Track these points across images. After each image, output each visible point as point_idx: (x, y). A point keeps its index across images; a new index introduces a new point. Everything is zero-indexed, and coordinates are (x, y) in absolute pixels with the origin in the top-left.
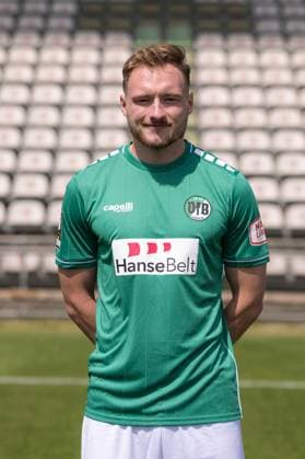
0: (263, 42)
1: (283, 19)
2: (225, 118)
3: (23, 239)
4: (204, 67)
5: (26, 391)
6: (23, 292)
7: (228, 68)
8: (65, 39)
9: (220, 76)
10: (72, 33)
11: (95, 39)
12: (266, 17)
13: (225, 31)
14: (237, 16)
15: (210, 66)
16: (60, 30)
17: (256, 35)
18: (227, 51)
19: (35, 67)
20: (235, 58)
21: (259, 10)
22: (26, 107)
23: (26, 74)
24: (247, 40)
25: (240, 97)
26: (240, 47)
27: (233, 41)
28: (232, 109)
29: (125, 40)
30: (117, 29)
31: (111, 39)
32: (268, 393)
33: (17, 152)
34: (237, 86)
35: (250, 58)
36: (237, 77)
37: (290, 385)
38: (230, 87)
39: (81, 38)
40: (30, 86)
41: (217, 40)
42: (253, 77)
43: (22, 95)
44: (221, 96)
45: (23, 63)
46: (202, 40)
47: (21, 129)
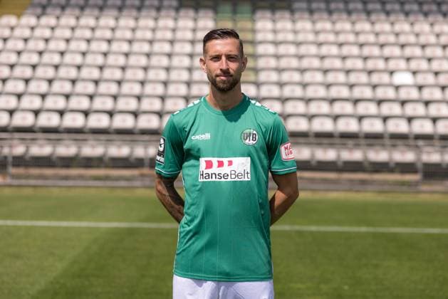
0: (297, 15)
1: (309, 1)
2: (273, 63)
3: (146, 137)
4: (260, 31)
5: (149, 231)
6: (146, 171)
7: (275, 32)
8: (173, 13)
9: (270, 37)
10: (177, 9)
11: (191, 13)
13: (273, 9)
15: (264, 31)
16: (170, 7)
17: (292, 11)
18: (274, 21)
19: (154, 30)
20: (280, 25)
22: (148, 55)
23: (149, 35)
24: (287, 14)
25: (282, 49)
26: (282, 18)
27: (278, 14)
28: (278, 57)
29: (210, 14)
30: (206, 7)
31: (202, 13)
32: (300, 233)
33: (142, 83)
34: (281, 43)
35: (289, 25)
36: (280, 37)
37: (314, 228)
38: (276, 43)
39: (182, 12)
40: (151, 42)
41: (268, 14)
42: (290, 37)
43: (146, 48)
44: (271, 49)
45: (146, 28)
46: (259, 14)
47: (145, 69)
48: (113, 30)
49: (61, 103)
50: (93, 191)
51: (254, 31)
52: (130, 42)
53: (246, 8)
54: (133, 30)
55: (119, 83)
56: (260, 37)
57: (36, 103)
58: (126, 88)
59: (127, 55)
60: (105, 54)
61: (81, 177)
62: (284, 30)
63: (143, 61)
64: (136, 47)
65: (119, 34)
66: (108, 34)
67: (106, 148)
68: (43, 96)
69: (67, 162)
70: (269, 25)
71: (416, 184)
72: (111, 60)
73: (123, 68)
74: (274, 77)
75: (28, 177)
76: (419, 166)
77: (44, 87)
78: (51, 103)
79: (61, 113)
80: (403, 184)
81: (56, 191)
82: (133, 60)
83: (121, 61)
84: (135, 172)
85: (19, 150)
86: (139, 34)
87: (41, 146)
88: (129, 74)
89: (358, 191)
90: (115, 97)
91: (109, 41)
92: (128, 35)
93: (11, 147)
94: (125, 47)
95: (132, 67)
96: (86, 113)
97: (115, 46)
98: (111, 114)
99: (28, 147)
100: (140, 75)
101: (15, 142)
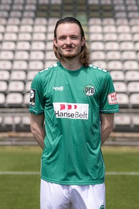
0: (119, 22)
1: (127, 12)
2: (102, 56)
3: (13, 110)
4: (92, 33)
5: (17, 177)
6: (13, 134)
7: (103, 34)
8: (31, 21)
9: (100, 37)
10: (34, 19)
11: (44, 21)
12: (120, 11)
13: (102, 17)
15: (96, 33)
16: (29, 17)
17: (115, 19)
18: (103, 26)
19: (17, 34)
20: (106, 29)
21: (117, 8)
22: (14, 51)
23: (14, 37)
24: (112, 21)
25: (109, 46)
26: (109, 24)
27: (106, 21)
28: (106, 51)
30: (54, 17)
31: (51, 21)
32: (123, 177)
33: (10, 71)
34: (107, 41)
35: (113, 29)
36: (107, 37)
37: (133, 173)
38: (105, 42)
39: (38, 21)
40: (15, 42)
41: (98, 21)
42: (114, 37)
43: (12, 46)
44: (101, 46)
45: (12, 32)
46: (92, 21)
47: (12, 61)
51: (89, 33)
52: (1, 42)
54: (3, 34)
56: (92, 37)
62: (110, 33)
63: (10, 56)
64: (5, 46)
70: (99, 29)
74: (104, 65)
82: (3, 55)
84: (6, 135)
86: (7, 37)
100: (8, 65)
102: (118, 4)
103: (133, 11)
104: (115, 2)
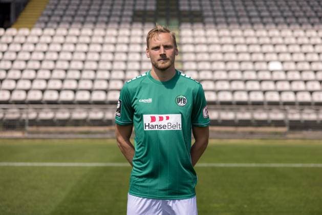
0: (207, 26)
1: (215, 17)
2: (192, 57)
4: (184, 37)
7: (193, 37)
8: (128, 26)
9: (190, 40)
10: (131, 23)
11: (140, 25)
12: (208, 16)
13: (192, 22)
14: (197, 16)
15: (186, 36)
16: (126, 22)
17: (204, 24)
18: (193, 30)
19: (117, 37)
20: (196, 33)
21: (205, 14)
22: (113, 53)
23: (113, 40)
24: (201, 26)
25: (198, 48)
26: (198, 28)
27: (195, 26)
28: (195, 53)
29: (152, 26)
30: (149, 21)
31: (147, 25)
34: (197, 44)
35: (202, 32)
36: (197, 40)
38: (194, 44)
39: (135, 25)
40: (115, 44)
41: (189, 25)
42: (203, 40)
43: (112, 48)
44: (191, 48)
45: (111, 36)
46: (183, 26)
47: (112, 62)
48: (91, 37)
49: (58, 85)
50: (80, 141)
51: (180, 37)
52: (102, 44)
53: (175, 22)
54: (104, 37)
55: (95, 71)
56: (184, 40)
57: (43, 85)
58: (100, 75)
59: (100, 53)
60: (86, 53)
61: (72, 132)
62: (199, 36)
63: (110, 57)
64: (106, 48)
65: (94, 40)
66: (87, 40)
67: (88, 113)
68: (47, 80)
69: (64, 123)
70: (189, 32)
71: (285, 133)
72: (90, 56)
73: (98, 62)
74: (194, 66)
75: (38, 133)
76: (287, 122)
77: (47, 75)
78: (52, 85)
79: (59, 91)
80: (276, 133)
81: (56, 142)
82: (104, 56)
83: (96, 57)
84: (107, 129)
85: (33, 115)
86: (107, 40)
87: (47, 113)
88: (102, 65)
89: (248, 139)
90: (93, 81)
91: (88, 44)
92: (100, 40)
93: (27, 113)
94: (98, 48)
95: (104, 61)
96: (75, 91)
97: (92, 48)
98: (90, 91)
99: (38, 114)
100: (109, 66)
101: (30, 110)
102: (207, 10)
103: (220, 16)
104: (204, 8)
